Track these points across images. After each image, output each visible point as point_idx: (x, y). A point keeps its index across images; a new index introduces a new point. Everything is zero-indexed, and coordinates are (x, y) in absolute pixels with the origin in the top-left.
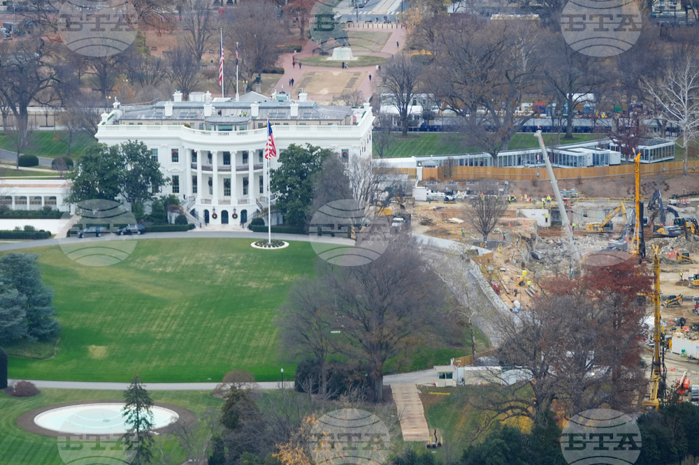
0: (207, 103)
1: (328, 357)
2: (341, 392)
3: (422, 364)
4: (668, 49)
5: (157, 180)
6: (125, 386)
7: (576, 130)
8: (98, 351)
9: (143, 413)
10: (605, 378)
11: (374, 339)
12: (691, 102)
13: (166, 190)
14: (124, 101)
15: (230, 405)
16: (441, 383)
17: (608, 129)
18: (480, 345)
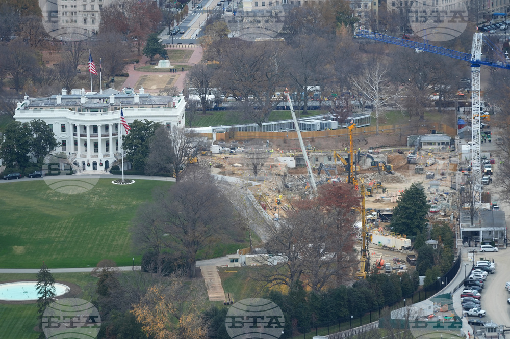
0: (82, 95)
1: (162, 250)
2: (172, 271)
3: (220, 254)
4: (365, 58)
5: (53, 144)
6: (37, 271)
7: (309, 108)
8: (19, 250)
9: (49, 287)
10: (332, 259)
11: (190, 239)
12: (380, 90)
13: (58, 150)
14: (31, 95)
15: (102, 281)
16: (231, 265)
17: (328, 107)
18: (255, 241)
